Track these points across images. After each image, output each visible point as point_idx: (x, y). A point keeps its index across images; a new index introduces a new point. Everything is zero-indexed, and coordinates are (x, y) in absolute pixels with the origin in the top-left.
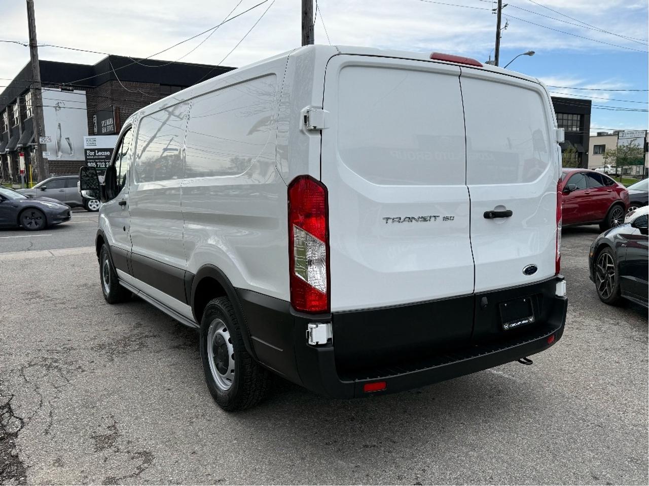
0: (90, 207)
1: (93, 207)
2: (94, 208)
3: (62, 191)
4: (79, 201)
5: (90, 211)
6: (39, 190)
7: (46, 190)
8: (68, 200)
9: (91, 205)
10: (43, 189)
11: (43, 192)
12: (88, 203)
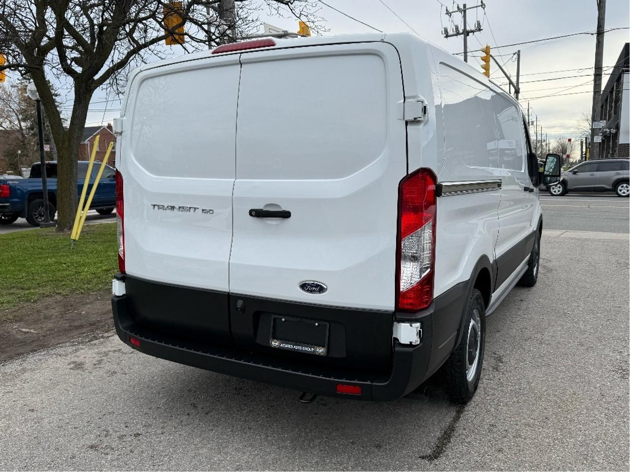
0: (619, 192)
1: (622, 192)
2: (624, 193)
3: (592, 175)
4: (609, 185)
5: (620, 196)
6: (571, 173)
7: (577, 173)
8: (598, 184)
9: (621, 190)
10: (575, 173)
11: (574, 175)
12: (618, 187)
